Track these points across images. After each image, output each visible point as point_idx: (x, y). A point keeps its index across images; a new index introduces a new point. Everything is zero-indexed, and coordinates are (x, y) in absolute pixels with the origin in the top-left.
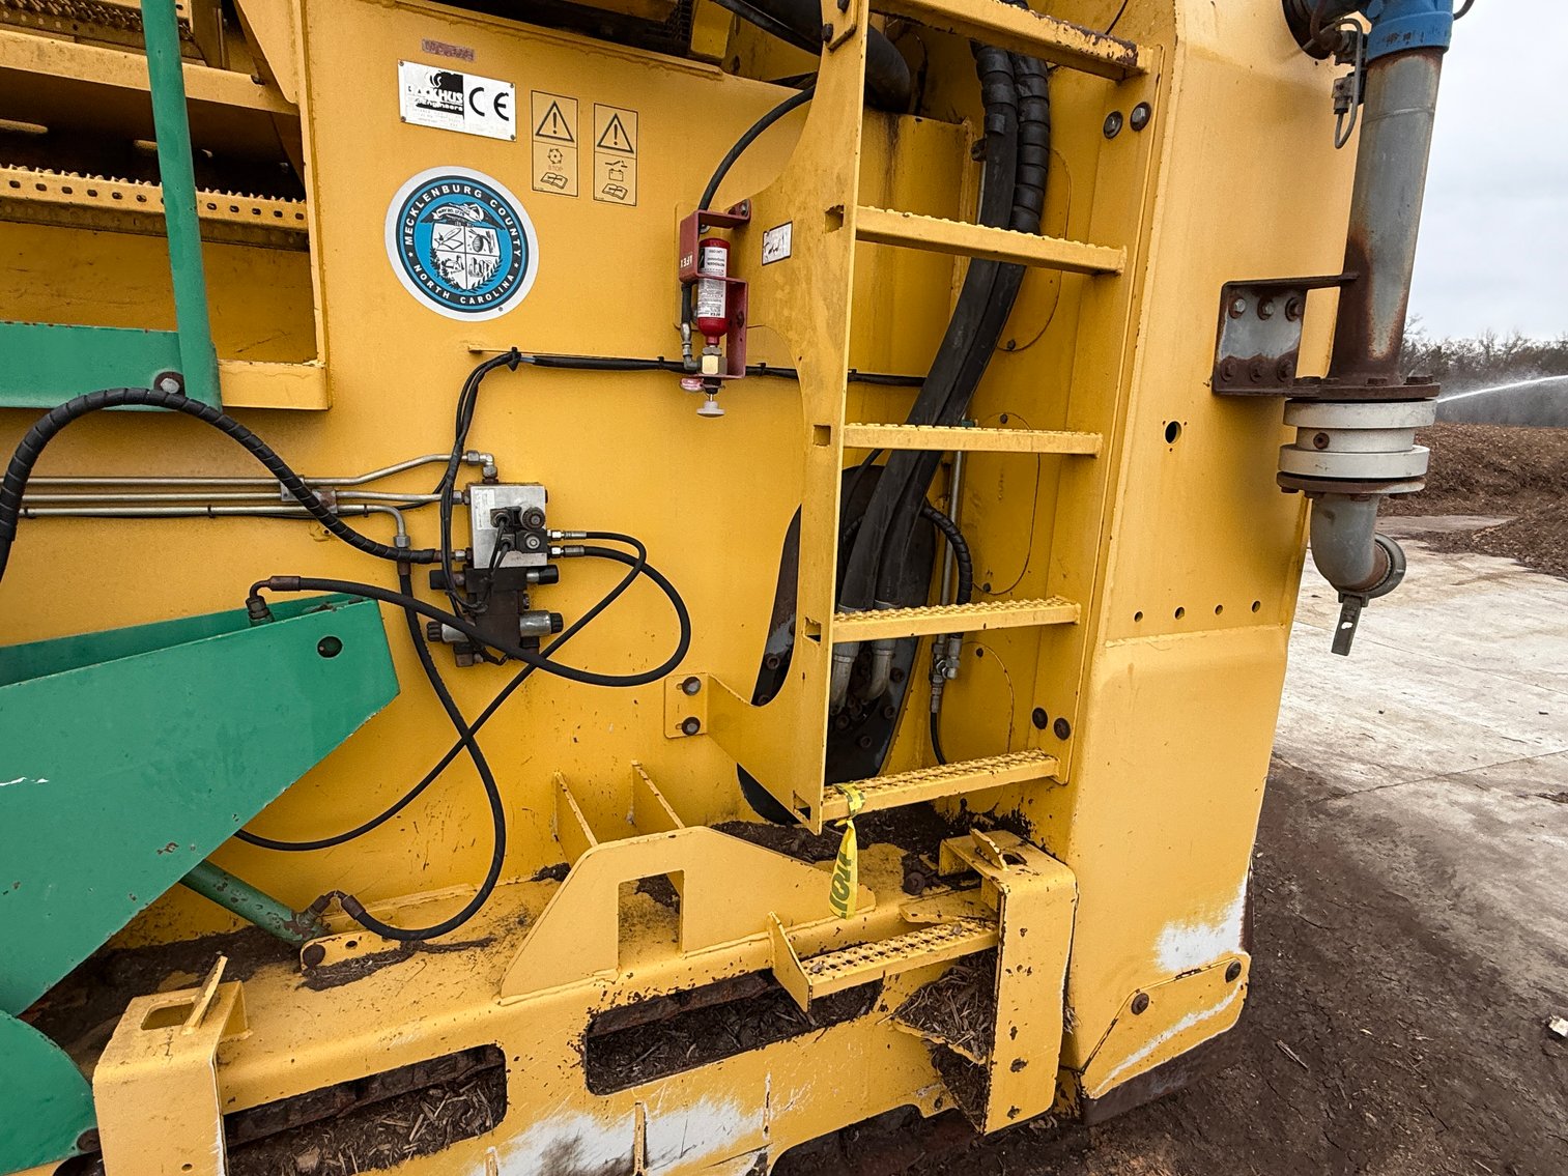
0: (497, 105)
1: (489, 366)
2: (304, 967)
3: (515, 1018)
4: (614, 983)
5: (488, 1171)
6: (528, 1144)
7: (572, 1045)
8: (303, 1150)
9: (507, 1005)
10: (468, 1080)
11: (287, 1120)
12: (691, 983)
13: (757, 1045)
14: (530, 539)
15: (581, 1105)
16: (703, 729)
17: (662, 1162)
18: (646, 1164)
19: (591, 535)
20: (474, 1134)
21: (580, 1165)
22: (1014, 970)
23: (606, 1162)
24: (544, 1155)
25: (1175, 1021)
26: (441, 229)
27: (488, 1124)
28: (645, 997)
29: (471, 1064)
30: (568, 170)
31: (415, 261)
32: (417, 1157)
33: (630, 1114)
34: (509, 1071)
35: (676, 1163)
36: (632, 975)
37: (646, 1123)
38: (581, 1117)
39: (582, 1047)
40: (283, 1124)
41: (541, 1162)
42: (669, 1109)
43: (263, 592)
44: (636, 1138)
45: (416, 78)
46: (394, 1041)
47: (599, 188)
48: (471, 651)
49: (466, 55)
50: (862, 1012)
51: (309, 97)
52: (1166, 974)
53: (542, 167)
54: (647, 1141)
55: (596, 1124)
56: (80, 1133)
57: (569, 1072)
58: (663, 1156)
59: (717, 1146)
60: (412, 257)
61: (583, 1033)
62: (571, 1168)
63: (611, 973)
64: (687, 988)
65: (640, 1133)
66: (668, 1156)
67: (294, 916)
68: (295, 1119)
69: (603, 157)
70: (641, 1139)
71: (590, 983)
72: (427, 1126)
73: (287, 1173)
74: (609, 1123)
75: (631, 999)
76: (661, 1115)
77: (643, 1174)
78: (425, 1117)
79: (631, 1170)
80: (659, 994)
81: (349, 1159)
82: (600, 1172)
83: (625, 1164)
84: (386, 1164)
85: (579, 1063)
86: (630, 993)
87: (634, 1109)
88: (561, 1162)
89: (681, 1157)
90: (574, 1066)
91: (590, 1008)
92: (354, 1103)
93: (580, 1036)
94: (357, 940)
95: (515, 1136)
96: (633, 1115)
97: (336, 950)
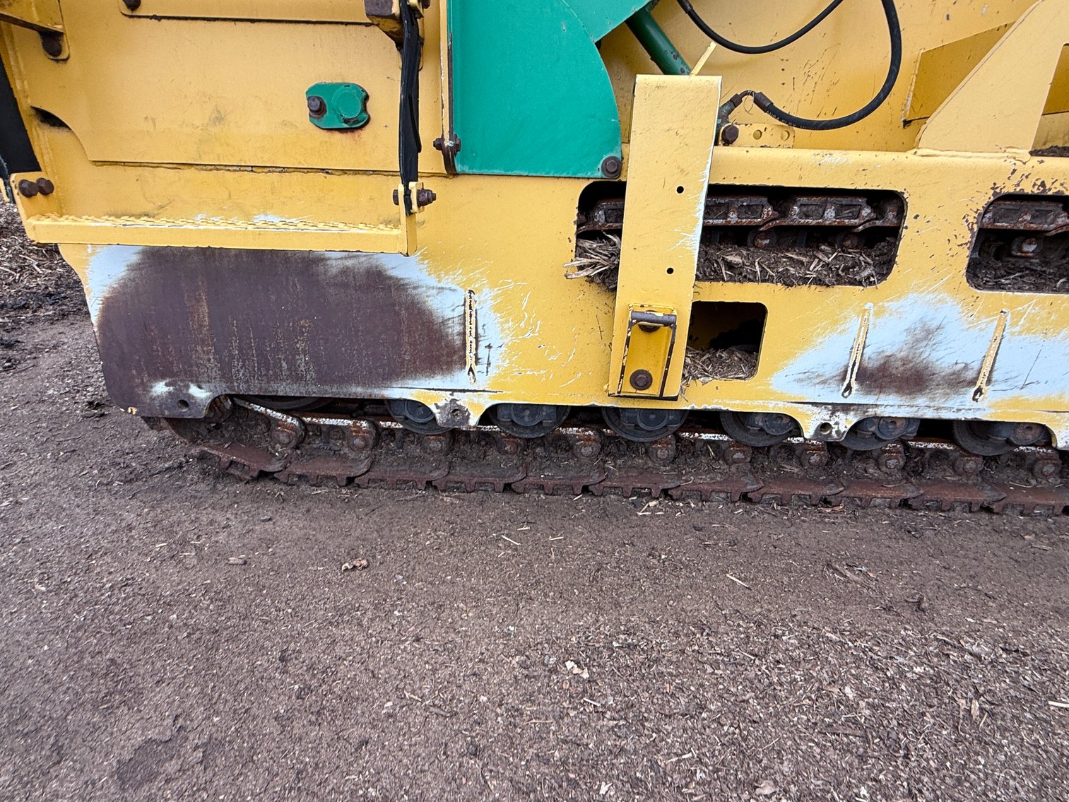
2: (721, 143)
3: (928, 169)
4: (1025, 163)
5: (861, 328)
6: (899, 313)
7: (967, 221)
9: (922, 156)
15: (955, 291)
17: (1003, 386)
18: (989, 382)
20: (860, 283)
21: (934, 356)
23: (956, 363)
24: (908, 331)
27: (872, 279)
28: (1050, 189)
29: (872, 215)
32: (813, 287)
33: (992, 321)
34: (906, 228)
35: (1016, 392)
36: (1043, 161)
37: (1003, 338)
38: (950, 304)
39: (975, 226)
40: (723, 219)
41: (903, 337)
42: (1028, 330)
44: (989, 350)
54: (998, 357)
55: (961, 318)
56: (605, 157)
57: (956, 249)
58: (1006, 380)
59: (1056, 392)
61: (982, 210)
62: (924, 356)
63: (1024, 153)
65: (995, 345)
66: (1009, 383)
70: (993, 353)
71: (1000, 158)
72: (823, 266)
73: (718, 263)
74: (972, 323)
75: (1036, 187)
76: (1020, 333)
77: (983, 391)
78: (820, 260)
79: (973, 382)
80: (1064, 190)
81: (763, 270)
82: (948, 371)
83: (971, 371)
84: (788, 281)
85: (966, 244)
86: (1037, 180)
87: (998, 317)
88: (920, 345)
89: (1022, 388)
90: (961, 245)
91: (995, 184)
92: (774, 219)
93: (976, 212)
94: (763, 131)
95: (892, 300)
96: (995, 323)
97: (745, 137)
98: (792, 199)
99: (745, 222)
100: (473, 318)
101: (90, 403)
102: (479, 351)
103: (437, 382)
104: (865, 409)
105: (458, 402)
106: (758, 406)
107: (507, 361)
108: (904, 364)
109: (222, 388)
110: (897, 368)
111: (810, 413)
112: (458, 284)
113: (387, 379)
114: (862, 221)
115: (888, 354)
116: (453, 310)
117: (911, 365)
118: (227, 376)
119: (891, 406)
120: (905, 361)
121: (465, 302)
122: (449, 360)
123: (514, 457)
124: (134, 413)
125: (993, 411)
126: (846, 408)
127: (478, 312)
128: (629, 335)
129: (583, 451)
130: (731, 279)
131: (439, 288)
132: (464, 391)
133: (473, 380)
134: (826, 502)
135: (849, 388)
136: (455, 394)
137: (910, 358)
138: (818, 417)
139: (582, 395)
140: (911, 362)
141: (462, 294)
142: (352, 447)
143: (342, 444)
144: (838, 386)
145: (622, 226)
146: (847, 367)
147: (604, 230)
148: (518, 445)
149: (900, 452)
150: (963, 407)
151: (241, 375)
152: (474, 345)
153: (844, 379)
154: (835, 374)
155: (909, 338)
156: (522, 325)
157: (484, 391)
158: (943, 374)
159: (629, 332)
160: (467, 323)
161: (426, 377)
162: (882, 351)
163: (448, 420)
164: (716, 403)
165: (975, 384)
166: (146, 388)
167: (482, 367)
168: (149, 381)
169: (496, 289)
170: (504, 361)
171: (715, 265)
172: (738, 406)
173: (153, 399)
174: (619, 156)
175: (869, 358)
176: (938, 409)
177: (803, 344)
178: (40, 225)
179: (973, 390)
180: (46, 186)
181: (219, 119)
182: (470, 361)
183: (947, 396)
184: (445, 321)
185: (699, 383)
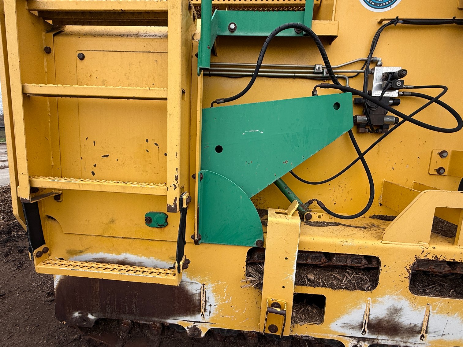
1: (386, 25)
2: (305, 220)
3: (388, 250)
4: (427, 249)
5: (366, 307)
6: (382, 303)
7: (406, 269)
8: (309, 273)
9: (384, 244)
10: (364, 270)
11: (307, 260)
12: (461, 260)
14: (397, 83)
15: (405, 295)
16: (446, 173)
17: (434, 335)
18: (427, 332)
19: (415, 87)
20: (364, 290)
21: (401, 320)
23: (411, 324)
24: (388, 309)
27: (369, 288)
28: (440, 259)
29: (367, 263)
32: (345, 290)
33: (423, 308)
34: (381, 270)
35: (440, 338)
36: (434, 248)
37: (430, 314)
38: (404, 300)
39: (410, 271)
40: (305, 261)
41: (386, 312)
42: (441, 312)
43: (317, 89)
44: (425, 319)
46: (345, 243)
48: (365, 127)
54: (429, 322)
55: (410, 306)
56: (257, 240)
57: (404, 279)
58: (434, 332)
59: (458, 338)
61: (412, 265)
62: (397, 320)
63: (426, 244)
64: (459, 261)
65: (427, 317)
66: (436, 333)
67: (303, 204)
68: (309, 261)
70: (426, 320)
71: (417, 246)
72: (348, 281)
73: (304, 278)
74: (415, 308)
75: (434, 258)
76: (437, 313)
77: (425, 336)
78: (347, 278)
79: (419, 332)
80: (446, 260)
81: (323, 282)
82: (408, 327)
83: (418, 328)
84: (333, 287)
85: (408, 277)
86: (433, 255)
87: (426, 306)
88: (393, 315)
89: (442, 336)
90: (406, 277)
91: (416, 256)
92: (327, 262)
93: (410, 266)
94: (321, 216)
95: (379, 297)
96: (425, 309)
97: (315, 218)
98: (333, 255)
99: (314, 263)
100: (204, 294)
101: (48, 293)
102: (206, 307)
103: (188, 318)
104: (372, 340)
105: (197, 327)
106: (324, 336)
107: (218, 311)
108: (387, 323)
109: (101, 316)
110: (385, 325)
111: (348, 341)
112: (198, 281)
113: (168, 316)
114: (362, 265)
115: (380, 317)
116: (196, 291)
117: (391, 323)
118: (103, 311)
119: (384, 340)
120: (388, 321)
121: (201, 288)
122: (194, 309)
123: (221, 342)
124: (64, 324)
125: (430, 345)
126: (364, 340)
127: (206, 292)
128: (267, 317)
129: (250, 341)
130: (310, 285)
131: (191, 282)
132: (199, 322)
133: (203, 318)
135: (364, 331)
136: (195, 323)
137: (390, 320)
138: (352, 343)
139: (249, 327)
140: (390, 322)
141: (200, 285)
142: (152, 334)
143: (148, 332)
144: (360, 330)
145: (264, 262)
146: (362, 322)
147: (258, 263)
150: (417, 342)
151: (109, 311)
152: (204, 305)
153: (362, 327)
154: (357, 325)
155: (388, 312)
156: (224, 298)
157: (208, 323)
158: (406, 328)
159: (266, 316)
160: (202, 296)
161: (184, 316)
162: (377, 317)
163: (192, 334)
164: (307, 334)
165: (421, 333)
166: (71, 314)
167: (207, 313)
168: (72, 311)
169: (214, 284)
170: (216, 311)
171: (303, 279)
172: (316, 335)
173: (72, 318)
174: (263, 240)
175: (372, 319)
176: (405, 342)
177: (341, 312)
178: (41, 268)
179: (420, 335)
180: (46, 250)
181: (112, 221)
182: (202, 310)
183: (409, 337)
184: (193, 295)
185: (299, 325)
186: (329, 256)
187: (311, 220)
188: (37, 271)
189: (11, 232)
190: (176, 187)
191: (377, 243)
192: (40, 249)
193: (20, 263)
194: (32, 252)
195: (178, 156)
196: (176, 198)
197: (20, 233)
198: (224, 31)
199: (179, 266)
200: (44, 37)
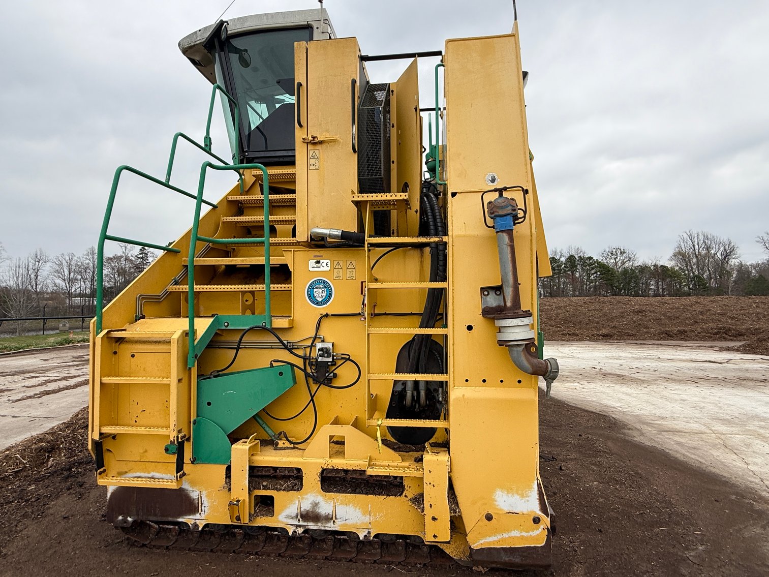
0: (327, 264)
1: (322, 317)
2: (275, 446)
3: (305, 463)
4: (328, 462)
5: (298, 503)
6: (307, 499)
7: (318, 475)
8: (264, 481)
9: (304, 459)
10: (296, 476)
13: (366, 494)
14: (325, 354)
15: (320, 493)
17: (340, 520)
18: (336, 519)
19: (342, 354)
20: (296, 490)
21: (320, 511)
22: (428, 484)
23: (326, 513)
24: (311, 503)
25: (509, 531)
26: (315, 290)
27: (298, 489)
28: (335, 468)
29: (297, 473)
30: (341, 274)
31: (310, 297)
32: (284, 491)
33: (331, 501)
34: (303, 477)
35: (344, 522)
36: (332, 461)
37: (336, 506)
38: (319, 496)
39: (320, 477)
41: (310, 505)
42: (341, 504)
43: (272, 362)
45: (312, 263)
46: (281, 460)
47: (348, 277)
48: (316, 381)
49: (321, 256)
50: (398, 494)
51: (294, 269)
52: (501, 510)
53: (336, 275)
54: (336, 511)
55: (323, 500)
57: (317, 482)
58: (341, 518)
59: (355, 522)
60: (309, 296)
62: (317, 511)
63: (328, 459)
64: (346, 469)
65: (334, 508)
67: (275, 434)
68: (264, 473)
69: (348, 271)
70: (334, 510)
71: (323, 460)
72: (287, 485)
73: (261, 485)
74: (326, 501)
75: (332, 467)
77: (335, 522)
78: (287, 483)
79: (332, 519)
80: (338, 468)
81: (272, 487)
83: (330, 516)
84: (278, 490)
85: (319, 481)
86: (331, 465)
87: (333, 500)
88: (315, 508)
91: (322, 466)
93: (320, 473)
94: (284, 443)
95: (305, 495)
96: (333, 502)
97: (281, 444)
98: (277, 468)
99: (267, 474)
100: (201, 499)
101: (103, 515)
102: (202, 508)
103: (191, 517)
104: (305, 527)
105: (196, 523)
106: (277, 525)
107: (210, 511)
108: (312, 513)
109: (136, 518)
110: (311, 515)
111: (290, 527)
112: (197, 490)
113: (179, 516)
116: (196, 496)
117: (314, 513)
118: (138, 515)
119: (312, 526)
121: (199, 494)
122: (195, 510)
124: (112, 525)
125: (339, 528)
126: (300, 526)
127: (202, 497)
128: (229, 508)
130: (263, 489)
131: (193, 491)
132: (198, 519)
133: (201, 516)
134: (303, 557)
135: (299, 520)
136: (196, 520)
137: (313, 511)
138: (292, 529)
141: (198, 492)
142: (172, 535)
144: (296, 519)
146: (297, 513)
148: (219, 535)
149: (332, 540)
150: (331, 526)
151: (141, 514)
152: (201, 506)
153: (297, 517)
154: (295, 516)
156: (213, 501)
157: (203, 519)
158: (323, 516)
160: (199, 500)
161: (188, 515)
162: (306, 509)
163: (194, 529)
164: (265, 524)
166: (117, 517)
167: (203, 513)
169: (206, 491)
172: (272, 525)
173: (118, 521)
175: (303, 511)
176: (325, 527)
177: (284, 507)
178: (101, 481)
179: (332, 521)
180: (104, 471)
181: (146, 451)
182: (200, 511)
183: (326, 523)
184: (194, 499)
185: (259, 517)
186: (275, 469)
187: (278, 446)
188: (98, 484)
189: (72, 468)
190: (174, 430)
191: (301, 460)
192: (102, 470)
193: (80, 495)
194: (96, 472)
195: (176, 413)
196: (174, 437)
197: (80, 470)
198: (222, 326)
199: (177, 476)
200: (113, 345)
